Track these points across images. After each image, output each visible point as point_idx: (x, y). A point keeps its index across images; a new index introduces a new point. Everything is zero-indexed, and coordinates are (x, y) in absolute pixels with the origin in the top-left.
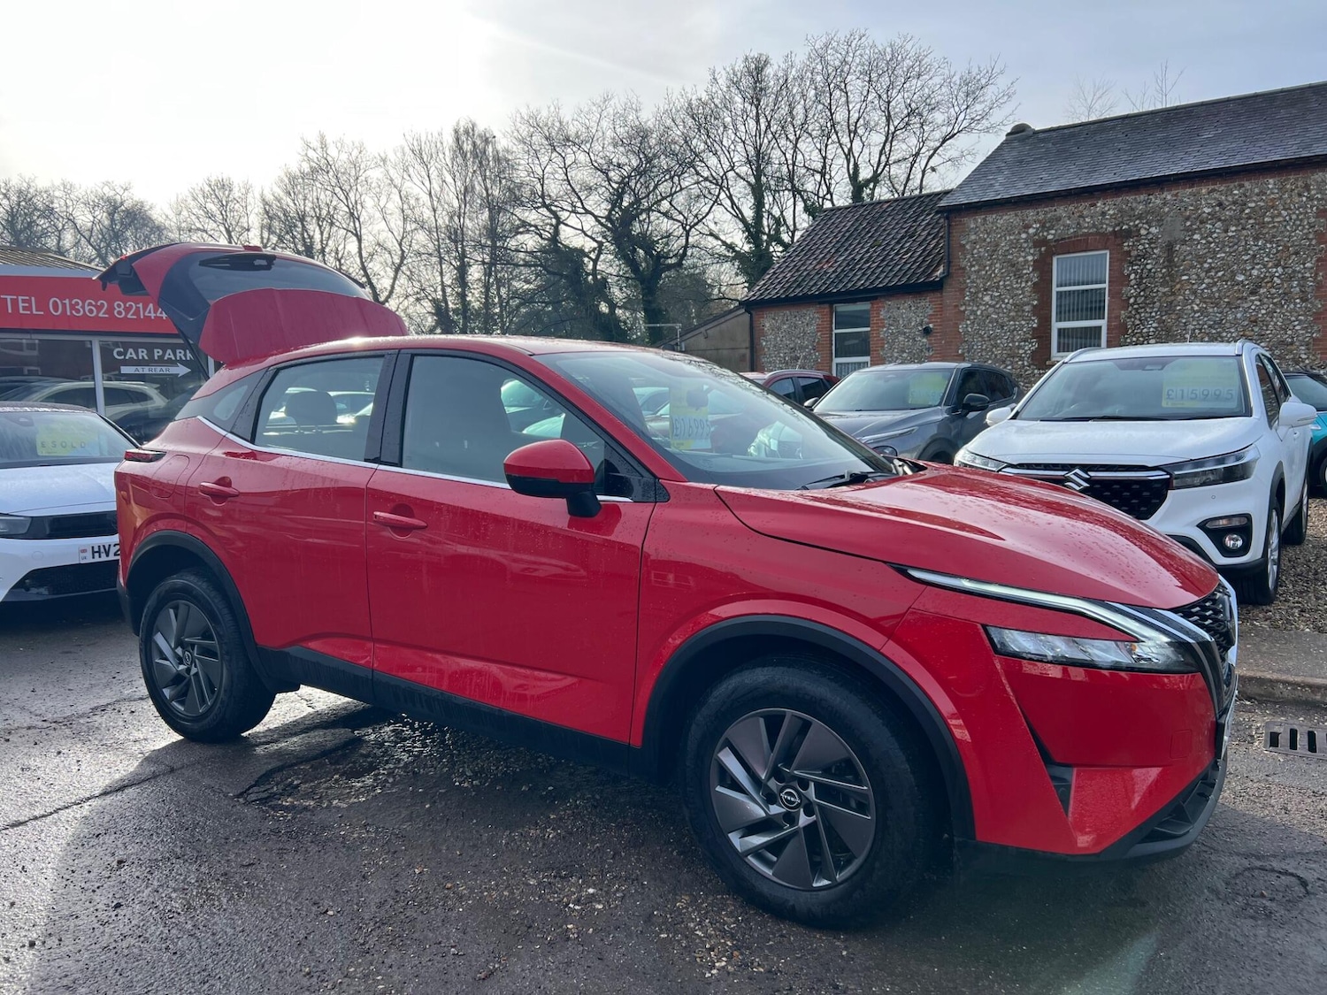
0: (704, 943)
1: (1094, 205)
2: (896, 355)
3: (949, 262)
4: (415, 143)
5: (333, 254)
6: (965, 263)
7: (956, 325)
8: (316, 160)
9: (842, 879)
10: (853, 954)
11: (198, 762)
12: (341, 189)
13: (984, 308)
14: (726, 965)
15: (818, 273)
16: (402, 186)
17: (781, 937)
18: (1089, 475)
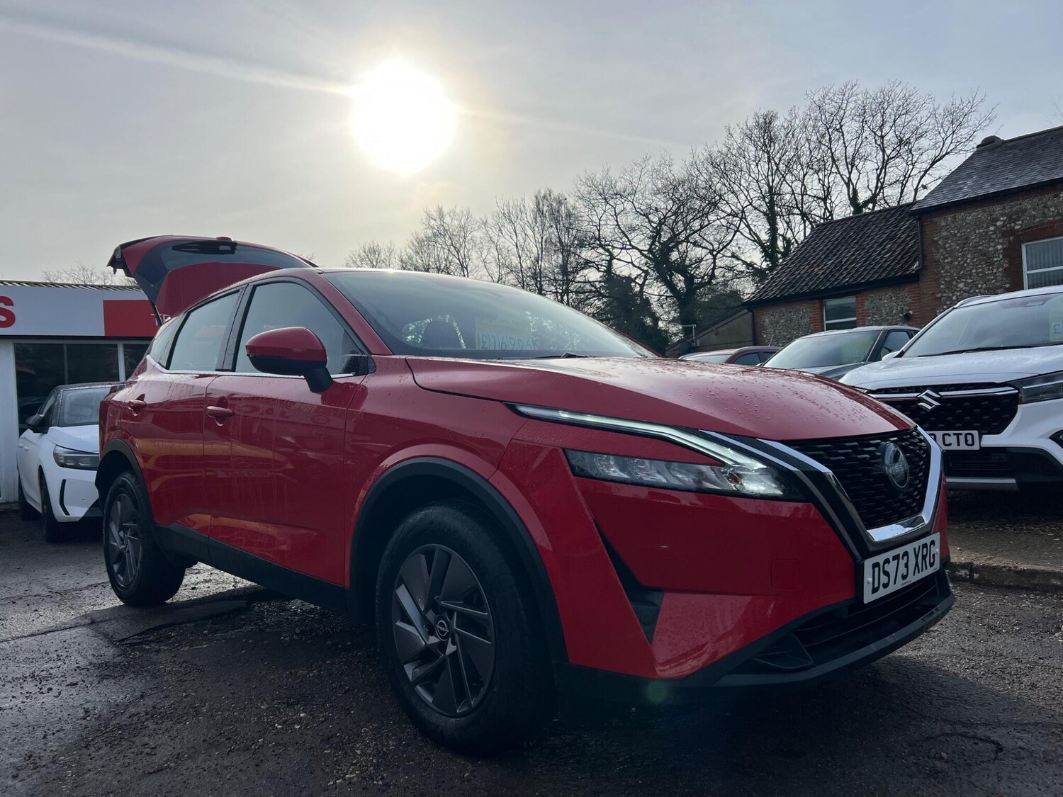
1: (1057, 196)
3: (924, 257)
4: (505, 208)
6: (938, 256)
8: (436, 227)
9: (475, 705)
10: (475, 777)
11: (115, 619)
12: (454, 247)
13: (959, 294)
14: (354, 777)
15: (809, 276)
16: (498, 241)
17: (425, 759)
18: (939, 395)
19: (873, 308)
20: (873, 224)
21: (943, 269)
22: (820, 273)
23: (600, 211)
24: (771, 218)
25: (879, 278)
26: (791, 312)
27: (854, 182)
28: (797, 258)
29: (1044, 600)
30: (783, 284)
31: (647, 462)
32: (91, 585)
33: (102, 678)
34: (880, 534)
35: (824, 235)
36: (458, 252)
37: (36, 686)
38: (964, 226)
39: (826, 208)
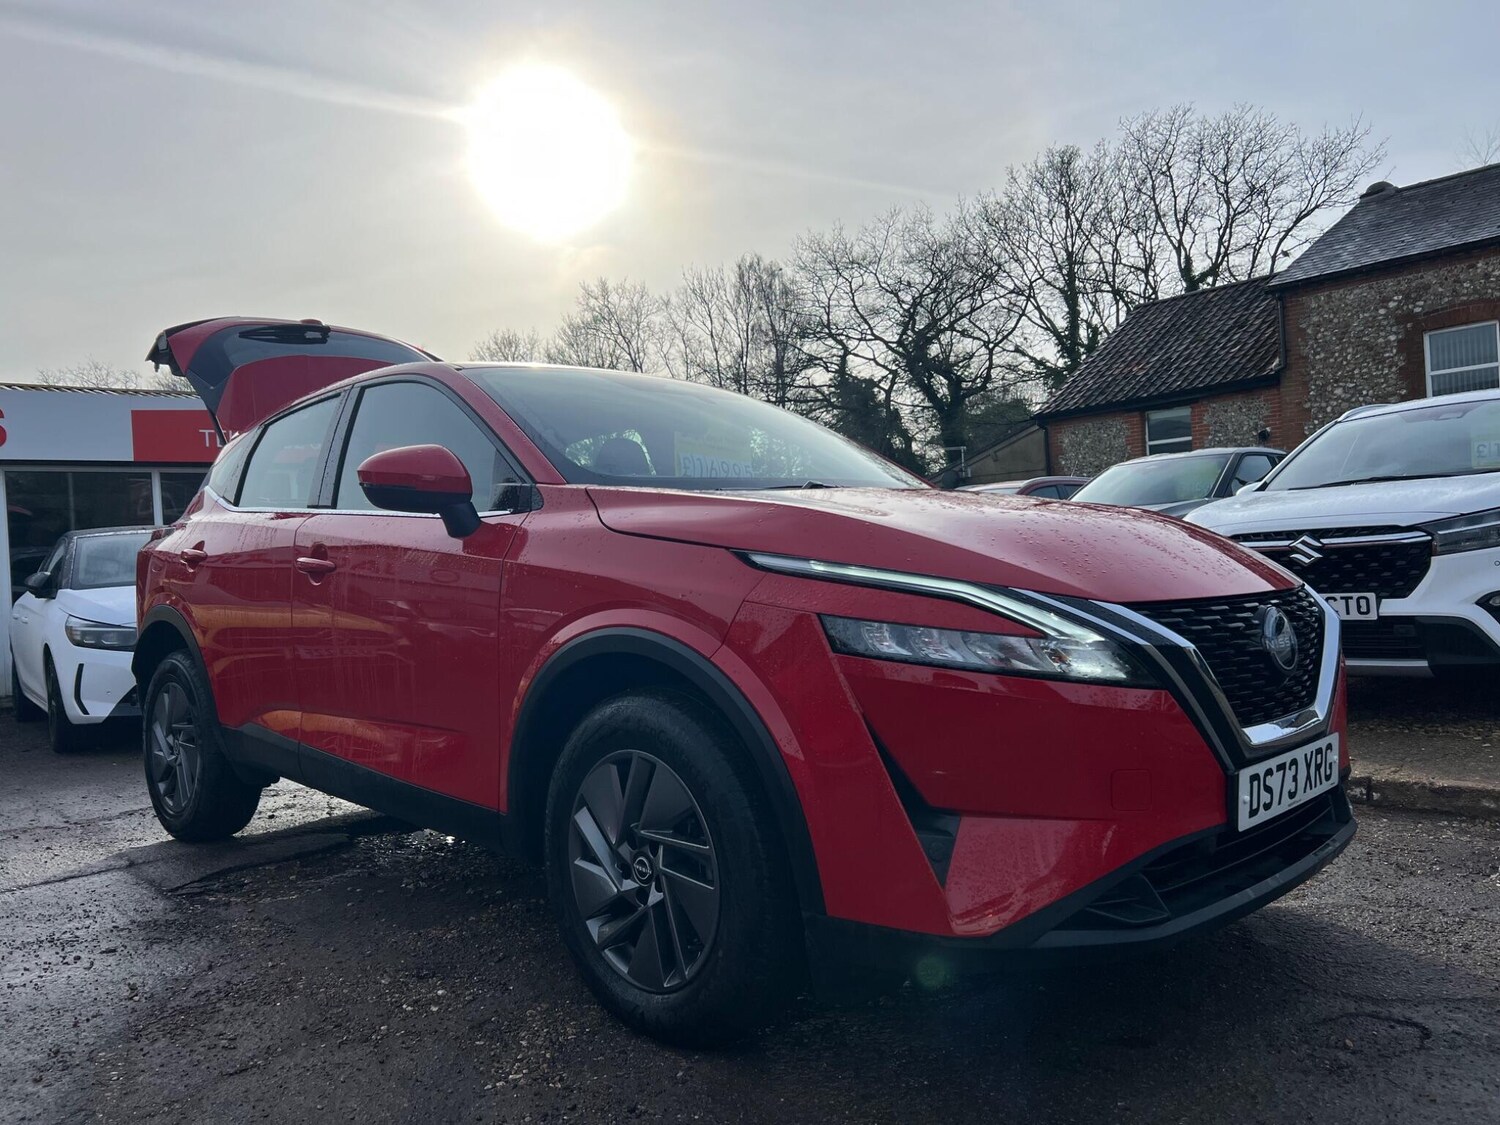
1: (1473, 266)
3: (1287, 351)
4: (696, 282)
6: (1306, 350)
7: (1301, 427)
8: (597, 309)
9: (690, 976)
10: (691, 1076)
11: (163, 859)
12: (624, 338)
13: (1335, 403)
14: (520, 1078)
15: (1125, 378)
16: (685, 329)
17: (620, 1053)
18: (1321, 543)
19: (1215, 423)
20: (1215, 306)
21: (1314, 368)
22: (1141, 373)
23: (829, 286)
24: (1071, 296)
25: (1224, 381)
26: (1099, 429)
27: (1187, 247)
29: (1472, 829)
30: (1088, 390)
31: (935, 632)
32: (125, 813)
33: (151, 943)
34: (1261, 734)
35: (1147, 320)
36: (629, 343)
37: (57, 953)
38: (1343, 309)
39: (1148, 283)
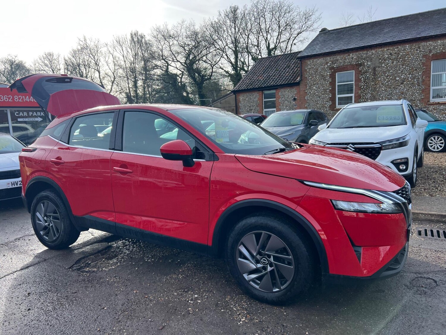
0: (237, 312)
1: (349, 55)
2: (284, 108)
3: (302, 76)
4: (118, 39)
5: (90, 78)
6: (307, 76)
7: (304, 97)
8: (83, 45)
9: (283, 289)
12: (92, 55)
13: (313, 91)
14: (245, 320)
15: (257, 81)
16: (113, 53)
18: (355, 146)
19: (282, 95)
20: (281, 60)
21: (308, 81)
22: (262, 79)
23: (162, 43)
24: (236, 53)
25: (285, 83)
26: (251, 95)
27: (269, 40)
28: (252, 73)
30: (247, 84)
35: (262, 63)
36: (94, 57)
38: (316, 65)
